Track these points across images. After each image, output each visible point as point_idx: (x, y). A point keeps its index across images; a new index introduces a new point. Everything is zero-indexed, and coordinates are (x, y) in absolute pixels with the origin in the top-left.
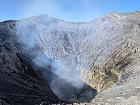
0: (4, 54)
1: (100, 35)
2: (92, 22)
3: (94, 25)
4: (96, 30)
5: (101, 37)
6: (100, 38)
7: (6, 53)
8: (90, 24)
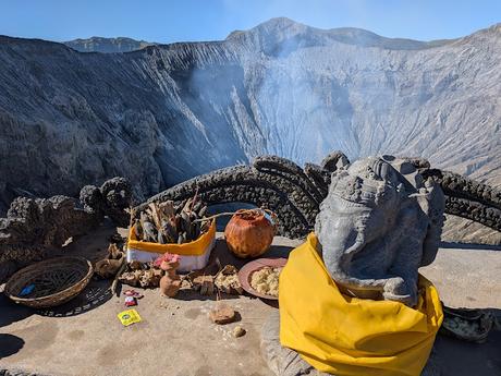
0: (108, 148)
1: (488, 97)
2: (467, 39)
3: (473, 55)
4: (478, 79)
5: (493, 107)
6: (486, 113)
7: (121, 146)
8: (456, 50)
